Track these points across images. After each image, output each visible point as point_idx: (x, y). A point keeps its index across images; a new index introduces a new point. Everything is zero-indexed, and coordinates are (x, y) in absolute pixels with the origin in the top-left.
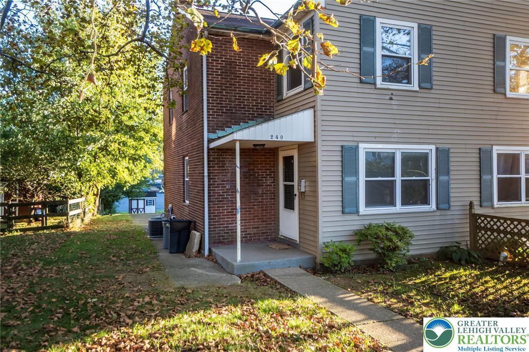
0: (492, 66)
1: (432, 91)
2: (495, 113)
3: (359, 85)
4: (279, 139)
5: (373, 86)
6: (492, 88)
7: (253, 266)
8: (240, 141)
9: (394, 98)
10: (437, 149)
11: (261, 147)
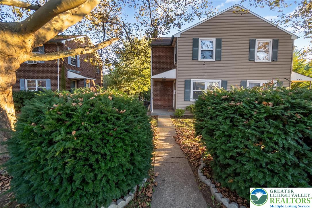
0: (249, 51)
1: (221, 61)
2: (249, 68)
3: (192, 61)
4: (165, 78)
5: (197, 61)
6: (248, 59)
7: (156, 114)
8: (154, 79)
9: (205, 64)
10: (222, 81)
11: (164, 80)
